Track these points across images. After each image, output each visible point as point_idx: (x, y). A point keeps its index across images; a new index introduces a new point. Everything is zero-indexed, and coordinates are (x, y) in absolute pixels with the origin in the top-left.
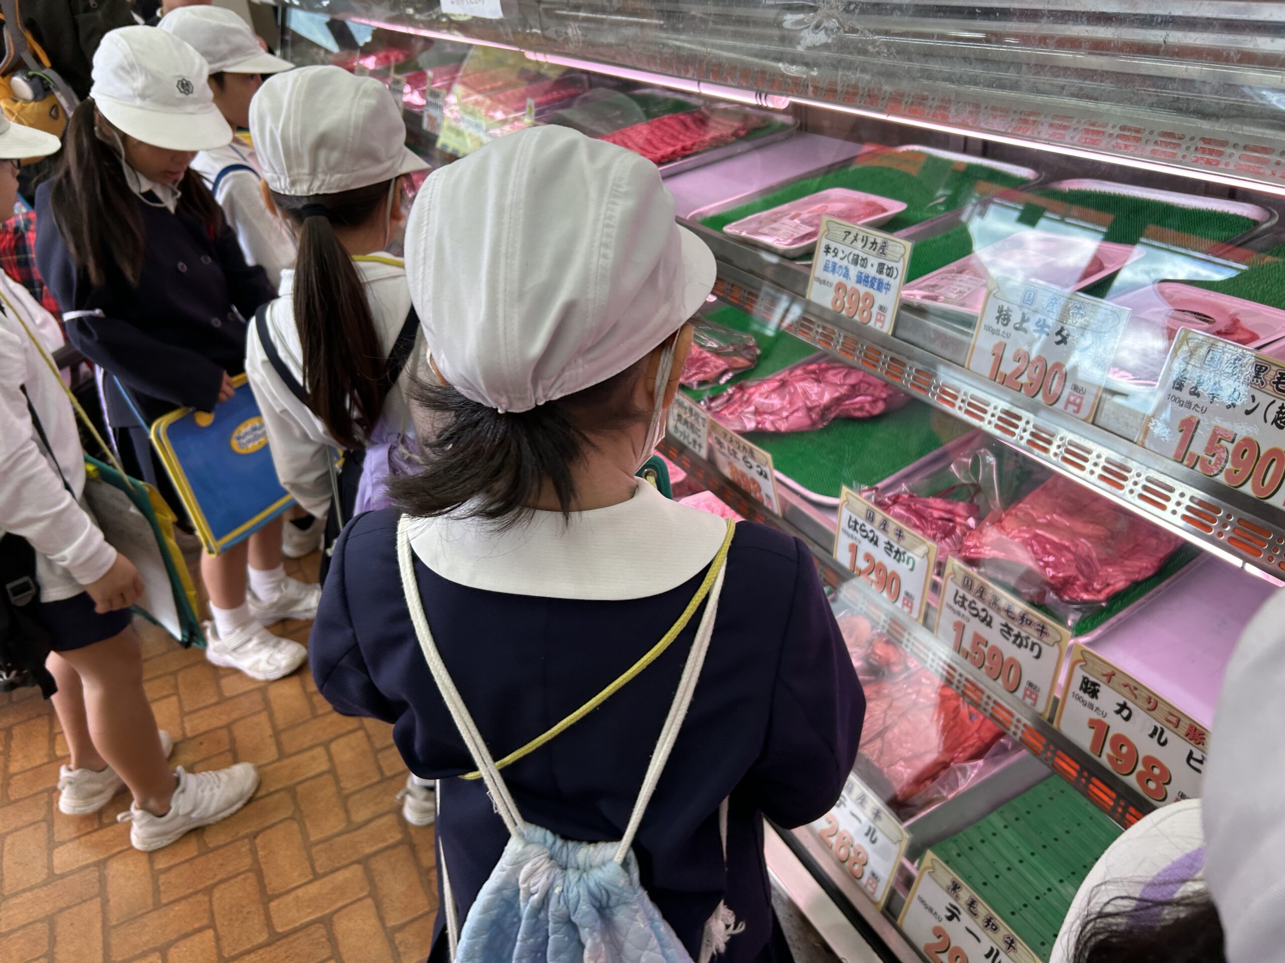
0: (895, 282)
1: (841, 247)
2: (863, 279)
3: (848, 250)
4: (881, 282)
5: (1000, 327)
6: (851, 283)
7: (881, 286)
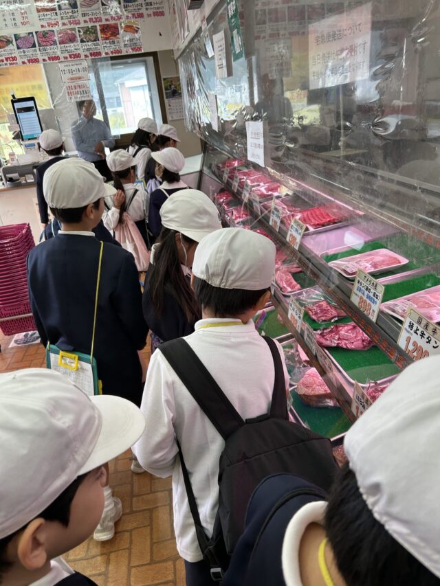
0: (378, 301)
1: (363, 282)
2: (368, 297)
3: (365, 284)
4: (374, 300)
5: (409, 330)
6: (365, 298)
7: (374, 302)
